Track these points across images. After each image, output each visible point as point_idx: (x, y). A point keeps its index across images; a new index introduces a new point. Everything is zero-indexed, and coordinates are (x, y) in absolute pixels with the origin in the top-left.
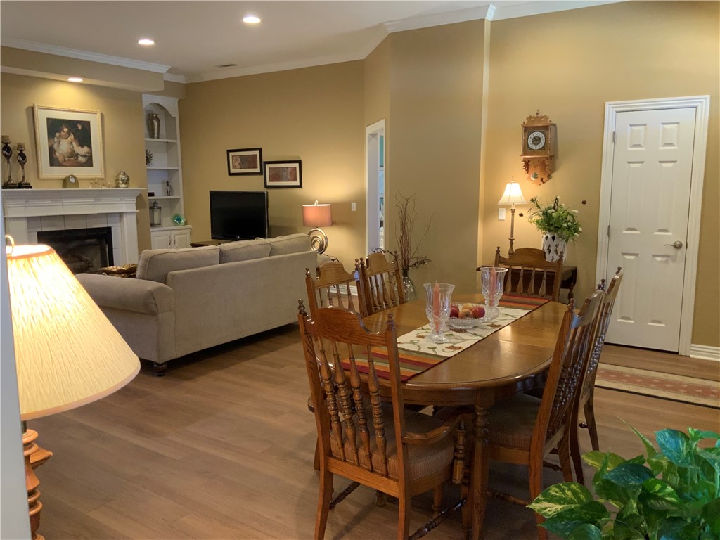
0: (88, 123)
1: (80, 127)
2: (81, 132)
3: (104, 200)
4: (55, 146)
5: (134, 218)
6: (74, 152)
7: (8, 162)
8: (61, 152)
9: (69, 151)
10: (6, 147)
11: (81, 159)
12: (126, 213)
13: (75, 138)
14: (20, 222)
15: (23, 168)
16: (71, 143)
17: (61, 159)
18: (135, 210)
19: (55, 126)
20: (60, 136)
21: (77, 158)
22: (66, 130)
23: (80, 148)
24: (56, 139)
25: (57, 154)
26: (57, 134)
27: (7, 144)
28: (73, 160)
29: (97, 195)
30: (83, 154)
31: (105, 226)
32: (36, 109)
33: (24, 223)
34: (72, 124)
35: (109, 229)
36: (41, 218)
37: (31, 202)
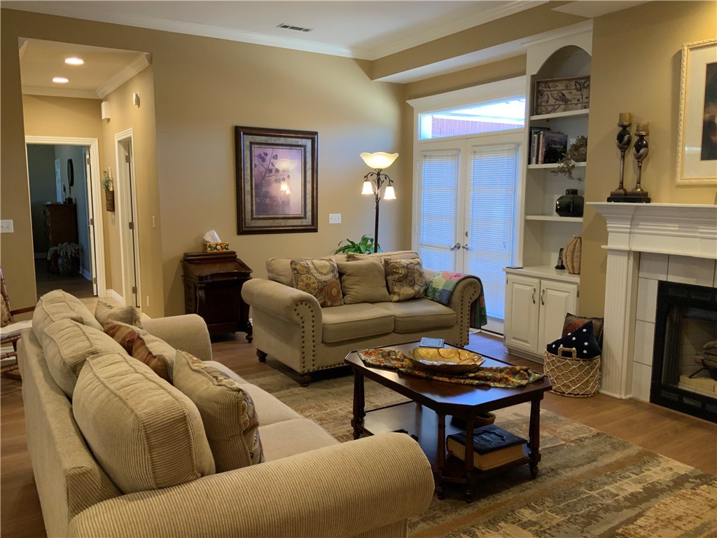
7: (623, 156)
10: (623, 134)
14: (619, 258)
15: (641, 167)
27: (625, 127)
32: (686, 52)
36: (668, 257)
37: (644, 227)
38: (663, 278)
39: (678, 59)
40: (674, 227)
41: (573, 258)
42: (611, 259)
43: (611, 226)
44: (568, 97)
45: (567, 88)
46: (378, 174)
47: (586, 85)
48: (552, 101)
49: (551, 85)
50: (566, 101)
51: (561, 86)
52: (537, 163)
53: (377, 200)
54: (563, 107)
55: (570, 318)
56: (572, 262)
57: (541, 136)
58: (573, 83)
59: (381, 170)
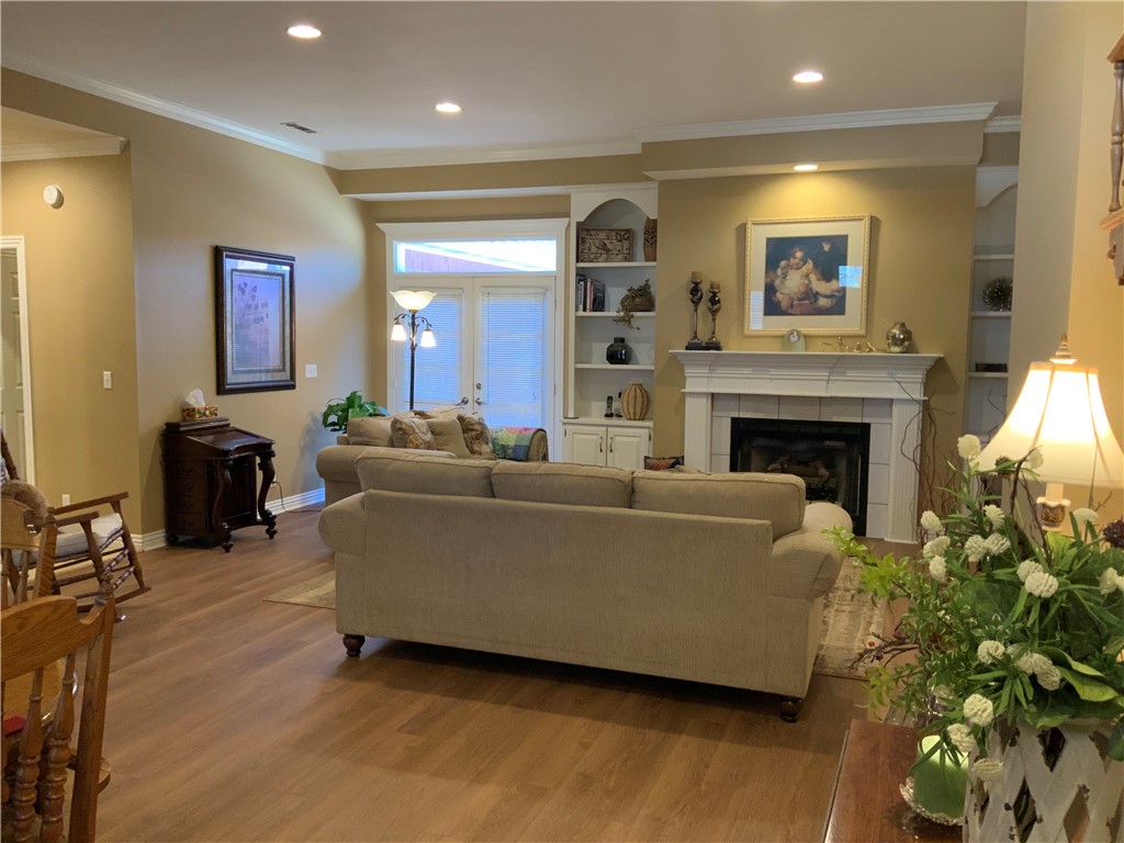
0: (845, 238)
1: (827, 247)
2: (827, 255)
3: (851, 374)
4: (777, 282)
5: (916, 409)
6: (811, 290)
7: (696, 310)
8: (786, 291)
9: (802, 289)
10: (695, 290)
11: (823, 302)
12: (898, 400)
13: (816, 266)
14: (698, 400)
15: (714, 320)
16: (807, 276)
17: (784, 304)
18: (918, 395)
19: (779, 251)
20: (788, 266)
21: (816, 300)
22: (799, 254)
23: (823, 283)
24: (779, 272)
25: (778, 294)
26: (783, 263)
27: (697, 284)
28: (808, 304)
29: (835, 365)
30: (829, 293)
31: (858, 420)
32: (749, 226)
33: (705, 403)
34: (810, 244)
35: (866, 427)
36: (739, 396)
37: (721, 371)
38: (736, 415)
39: (742, 230)
40: (747, 371)
41: (635, 404)
42: (689, 401)
43: (688, 371)
44: (610, 246)
45: (608, 238)
46: (413, 317)
47: (626, 236)
48: (594, 249)
49: (592, 233)
50: (608, 251)
51: (602, 236)
52: (585, 310)
53: (413, 349)
54: (604, 256)
55: (648, 460)
56: (635, 408)
57: (589, 284)
58: (614, 233)
59: (417, 311)
